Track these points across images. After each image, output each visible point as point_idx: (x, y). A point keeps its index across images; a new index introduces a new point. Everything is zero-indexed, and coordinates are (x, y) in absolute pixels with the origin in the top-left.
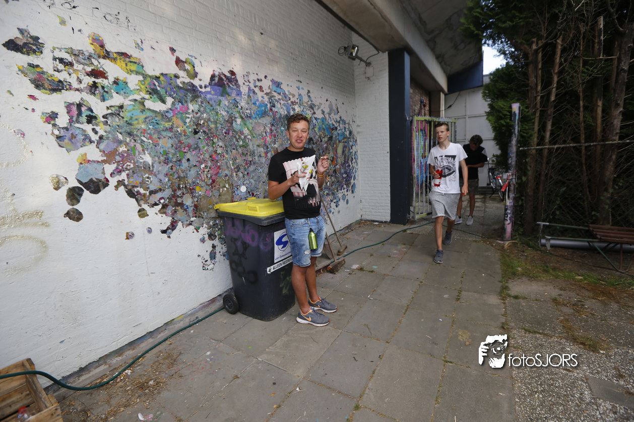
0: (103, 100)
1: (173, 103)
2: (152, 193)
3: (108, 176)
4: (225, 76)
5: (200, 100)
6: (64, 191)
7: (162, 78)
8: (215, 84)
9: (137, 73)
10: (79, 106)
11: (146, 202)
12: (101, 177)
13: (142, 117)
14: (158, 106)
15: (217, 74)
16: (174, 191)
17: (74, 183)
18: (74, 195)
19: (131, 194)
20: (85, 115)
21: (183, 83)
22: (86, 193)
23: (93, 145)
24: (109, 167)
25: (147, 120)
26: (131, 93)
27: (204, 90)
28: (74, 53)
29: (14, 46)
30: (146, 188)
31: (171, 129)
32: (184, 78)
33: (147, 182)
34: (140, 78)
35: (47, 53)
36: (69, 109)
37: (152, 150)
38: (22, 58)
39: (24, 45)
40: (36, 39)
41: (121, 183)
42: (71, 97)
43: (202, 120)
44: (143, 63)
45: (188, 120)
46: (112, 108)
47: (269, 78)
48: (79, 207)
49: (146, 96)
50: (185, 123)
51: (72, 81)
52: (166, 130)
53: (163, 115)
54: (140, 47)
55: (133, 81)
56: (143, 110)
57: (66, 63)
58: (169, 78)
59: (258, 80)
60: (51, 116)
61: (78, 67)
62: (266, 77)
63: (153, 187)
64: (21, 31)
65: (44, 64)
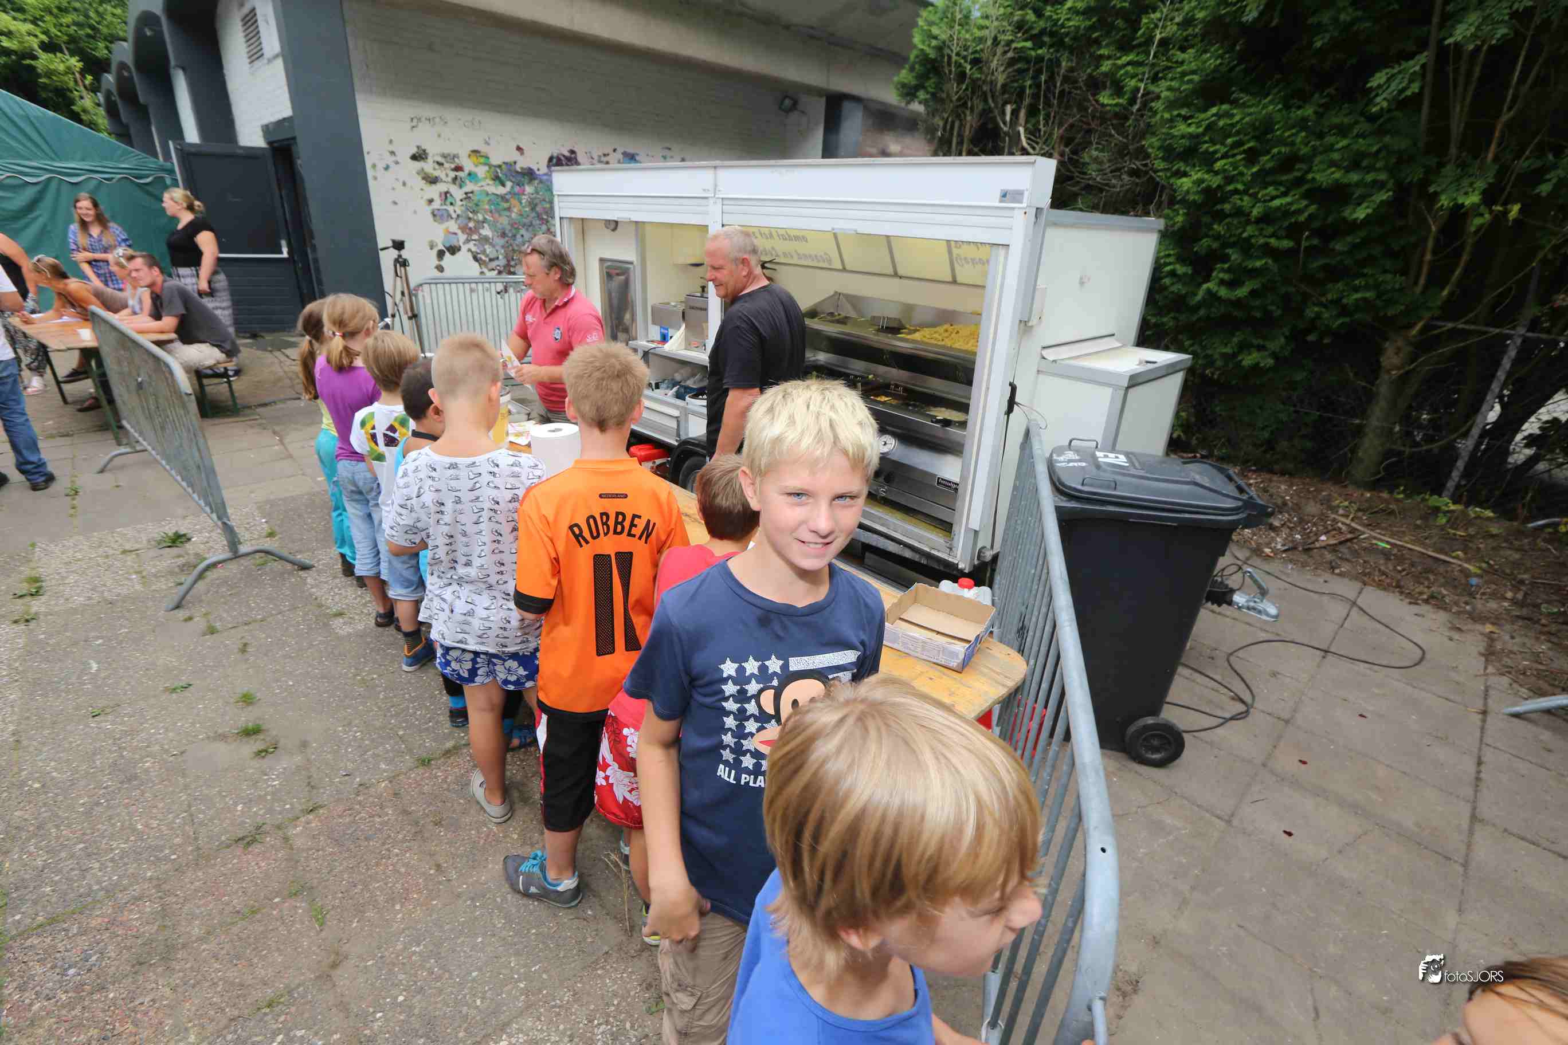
0: (461, 187)
1: (512, 187)
2: (491, 260)
3: (461, 244)
4: (564, 156)
5: (536, 182)
6: (435, 252)
7: (504, 166)
8: (552, 165)
9: (485, 164)
10: (446, 193)
11: (486, 267)
12: (456, 244)
13: (487, 199)
14: (501, 190)
15: (555, 155)
16: (508, 261)
17: (441, 247)
18: (441, 254)
19: (476, 259)
20: (450, 200)
21: (522, 168)
22: (447, 254)
23: (453, 222)
24: (462, 237)
25: (490, 202)
26: (480, 180)
27: (541, 172)
28: (444, 156)
29: (414, 158)
30: (487, 256)
31: (509, 209)
32: (522, 163)
33: (488, 251)
34: (487, 168)
35: (430, 160)
36: (441, 196)
37: (493, 226)
38: (418, 165)
39: (419, 156)
40: (424, 151)
41: (469, 250)
42: (442, 187)
43: (537, 201)
44: (490, 156)
45: (524, 201)
46: (466, 193)
47: (620, 150)
48: (443, 263)
49: (491, 182)
50: (521, 203)
51: (443, 176)
52: (505, 209)
53: (503, 198)
54: (487, 143)
55: (481, 171)
56: (488, 194)
57: (440, 164)
58: (510, 165)
59: (605, 155)
60: (431, 201)
61: (446, 165)
62: (615, 150)
63: (492, 256)
64: (418, 147)
65: (429, 166)
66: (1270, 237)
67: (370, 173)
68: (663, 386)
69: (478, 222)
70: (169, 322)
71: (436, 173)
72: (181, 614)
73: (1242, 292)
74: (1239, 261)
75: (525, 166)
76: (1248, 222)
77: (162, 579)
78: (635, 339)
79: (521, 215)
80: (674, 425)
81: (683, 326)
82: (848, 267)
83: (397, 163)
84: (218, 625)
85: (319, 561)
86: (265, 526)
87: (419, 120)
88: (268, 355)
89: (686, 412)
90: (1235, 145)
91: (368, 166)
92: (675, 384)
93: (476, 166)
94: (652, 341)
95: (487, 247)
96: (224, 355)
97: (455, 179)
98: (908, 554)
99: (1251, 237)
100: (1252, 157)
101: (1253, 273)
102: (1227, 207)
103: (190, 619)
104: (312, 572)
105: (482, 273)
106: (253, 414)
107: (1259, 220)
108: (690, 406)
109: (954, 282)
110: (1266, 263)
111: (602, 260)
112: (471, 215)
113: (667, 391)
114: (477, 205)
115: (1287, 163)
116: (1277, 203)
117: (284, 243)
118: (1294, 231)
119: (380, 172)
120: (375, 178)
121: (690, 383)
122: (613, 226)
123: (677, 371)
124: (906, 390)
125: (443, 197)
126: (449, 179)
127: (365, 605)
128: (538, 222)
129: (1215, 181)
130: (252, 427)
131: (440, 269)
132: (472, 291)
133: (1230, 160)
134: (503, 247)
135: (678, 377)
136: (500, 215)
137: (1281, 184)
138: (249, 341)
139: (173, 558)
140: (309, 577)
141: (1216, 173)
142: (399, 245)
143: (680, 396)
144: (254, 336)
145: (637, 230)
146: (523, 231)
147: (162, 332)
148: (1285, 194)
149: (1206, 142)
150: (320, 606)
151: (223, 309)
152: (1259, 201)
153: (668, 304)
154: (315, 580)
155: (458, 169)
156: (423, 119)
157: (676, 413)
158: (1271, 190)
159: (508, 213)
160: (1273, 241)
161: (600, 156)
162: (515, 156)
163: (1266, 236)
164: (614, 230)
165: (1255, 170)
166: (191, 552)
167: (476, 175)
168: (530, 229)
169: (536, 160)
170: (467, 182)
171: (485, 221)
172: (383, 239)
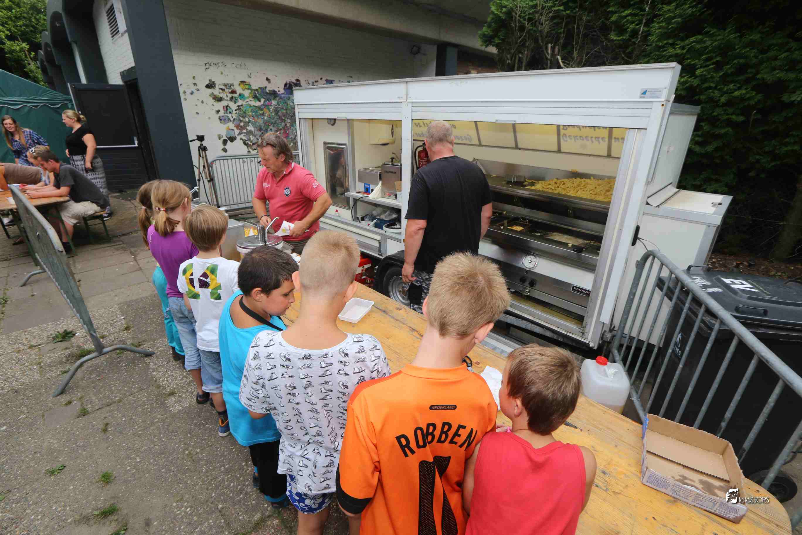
0: (235, 103)
1: (264, 102)
2: (254, 144)
3: (236, 136)
4: (293, 83)
5: (278, 98)
6: (222, 140)
7: (259, 90)
8: (287, 89)
9: (249, 89)
10: (227, 106)
11: (251, 148)
12: (233, 136)
13: (250, 109)
14: (258, 104)
15: (288, 82)
17: (225, 138)
18: (225, 142)
19: (245, 143)
20: (229, 110)
21: (269, 91)
22: (229, 142)
23: (231, 122)
24: (237, 132)
25: (252, 111)
26: (246, 98)
27: (280, 93)
28: (225, 85)
29: (208, 86)
30: (251, 142)
31: (263, 114)
32: (270, 88)
33: (252, 139)
34: (250, 91)
35: (217, 87)
36: (224, 108)
37: (254, 124)
38: (210, 91)
39: (211, 85)
40: (214, 82)
41: (241, 139)
42: (224, 103)
43: (279, 109)
44: (251, 84)
45: (271, 109)
46: (238, 106)
47: (324, 79)
48: (226, 147)
49: (252, 100)
50: (270, 111)
51: (225, 97)
52: (261, 115)
53: (259, 108)
54: (249, 77)
55: (247, 93)
56: (251, 106)
57: (223, 90)
58: (263, 89)
59: (316, 82)
60: (218, 112)
61: (227, 90)
62: (321, 79)
63: (254, 142)
64: (210, 80)
65: (216, 91)
66: (732, 115)
67: (182, 96)
68: (367, 219)
69: (245, 122)
70: (64, 190)
71: (221, 95)
72: (64, 399)
73: (710, 148)
74: (708, 130)
75: (271, 89)
76: (718, 106)
77: (54, 368)
78: (348, 190)
79: (270, 117)
80: (377, 244)
81: (380, 183)
82: (483, 143)
83: (198, 90)
84: (89, 407)
85: (158, 348)
86: (123, 322)
87: (210, 65)
88: (129, 202)
89: (385, 237)
90: (707, 60)
91: (181, 91)
92: (373, 218)
93: (244, 90)
94: (360, 192)
95: (251, 136)
96: (99, 208)
97: (232, 98)
98: (548, 334)
99: (719, 114)
100: (719, 66)
101: (717, 137)
102: (703, 97)
103: (69, 403)
104: (154, 359)
105: (249, 152)
106: (119, 241)
107: (724, 105)
108: (387, 234)
109: (559, 151)
110: (728, 131)
111: (325, 143)
112: (242, 119)
113: (369, 222)
114: (245, 113)
115: (741, 70)
116: (737, 93)
117: (135, 138)
118: (746, 111)
119: (188, 96)
120: (186, 99)
121: (383, 217)
122: (332, 122)
123: (374, 210)
124: (530, 221)
125: (225, 108)
126: (228, 98)
127: (189, 384)
128: (280, 121)
129: (696, 82)
130: (117, 250)
131: (225, 150)
132: (244, 162)
133: (706, 69)
134: (260, 136)
135: (375, 213)
136: (258, 118)
137: (736, 82)
138: (118, 194)
139: (63, 350)
140: (152, 363)
141: (696, 77)
142: (201, 138)
143: (376, 226)
144: (121, 191)
145: (348, 123)
146: (271, 127)
147: (61, 196)
148: (739, 88)
149: (688, 59)
150: (159, 387)
151: (101, 178)
152: (725, 93)
153: (368, 169)
154: (156, 364)
155: (233, 92)
156: (212, 64)
157: (378, 238)
158: (732, 86)
159: (263, 117)
160: (734, 117)
161: (313, 83)
162: (265, 84)
163: (728, 114)
164: (333, 124)
165: (721, 74)
166: (74, 344)
167: (244, 95)
168: (275, 125)
169: (278, 85)
170: (239, 100)
171: (249, 122)
172: (191, 136)
